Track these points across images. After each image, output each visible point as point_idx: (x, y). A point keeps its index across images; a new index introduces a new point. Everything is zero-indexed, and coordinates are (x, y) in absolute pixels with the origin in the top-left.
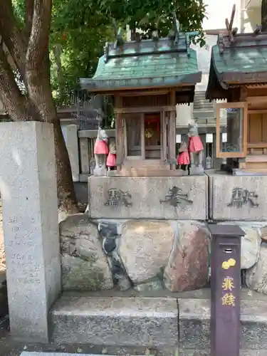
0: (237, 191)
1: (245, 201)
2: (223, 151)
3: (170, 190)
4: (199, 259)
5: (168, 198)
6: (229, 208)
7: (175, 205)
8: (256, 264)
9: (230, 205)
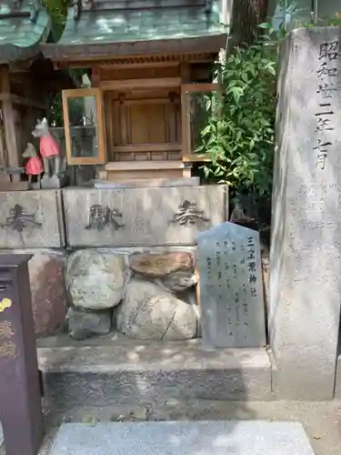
0: (95, 209)
1: (107, 221)
2: (78, 155)
3: (12, 210)
4: (50, 298)
5: (11, 220)
6: (87, 232)
7: (20, 230)
8: (121, 302)
9: (88, 228)
